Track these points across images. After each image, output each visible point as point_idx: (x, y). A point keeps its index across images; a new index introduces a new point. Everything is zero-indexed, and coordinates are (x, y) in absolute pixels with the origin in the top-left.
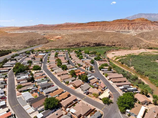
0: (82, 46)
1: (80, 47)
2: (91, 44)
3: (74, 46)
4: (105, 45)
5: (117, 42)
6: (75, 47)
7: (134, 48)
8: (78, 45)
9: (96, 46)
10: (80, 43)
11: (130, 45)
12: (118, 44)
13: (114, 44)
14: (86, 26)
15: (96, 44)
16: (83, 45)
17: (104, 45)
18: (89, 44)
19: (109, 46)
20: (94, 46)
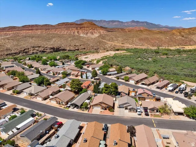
0: (33, 53)
1: (30, 54)
2: (47, 49)
3: (19, 53)
4: (66, 50)
5: (80, 45)
6: (21, 55)
7: (100, 51)
8: (26, 52)
9: (54, 51)
10: (28, 49)
11: (95, 48)
12: (82, 47)
13: (77, 48)
14: (21, 30)
15: (53, 48)
16: (34, 51)
17: (64, 50)
18: (44, 49)
19: (71, 50)
20: (51, 52)
